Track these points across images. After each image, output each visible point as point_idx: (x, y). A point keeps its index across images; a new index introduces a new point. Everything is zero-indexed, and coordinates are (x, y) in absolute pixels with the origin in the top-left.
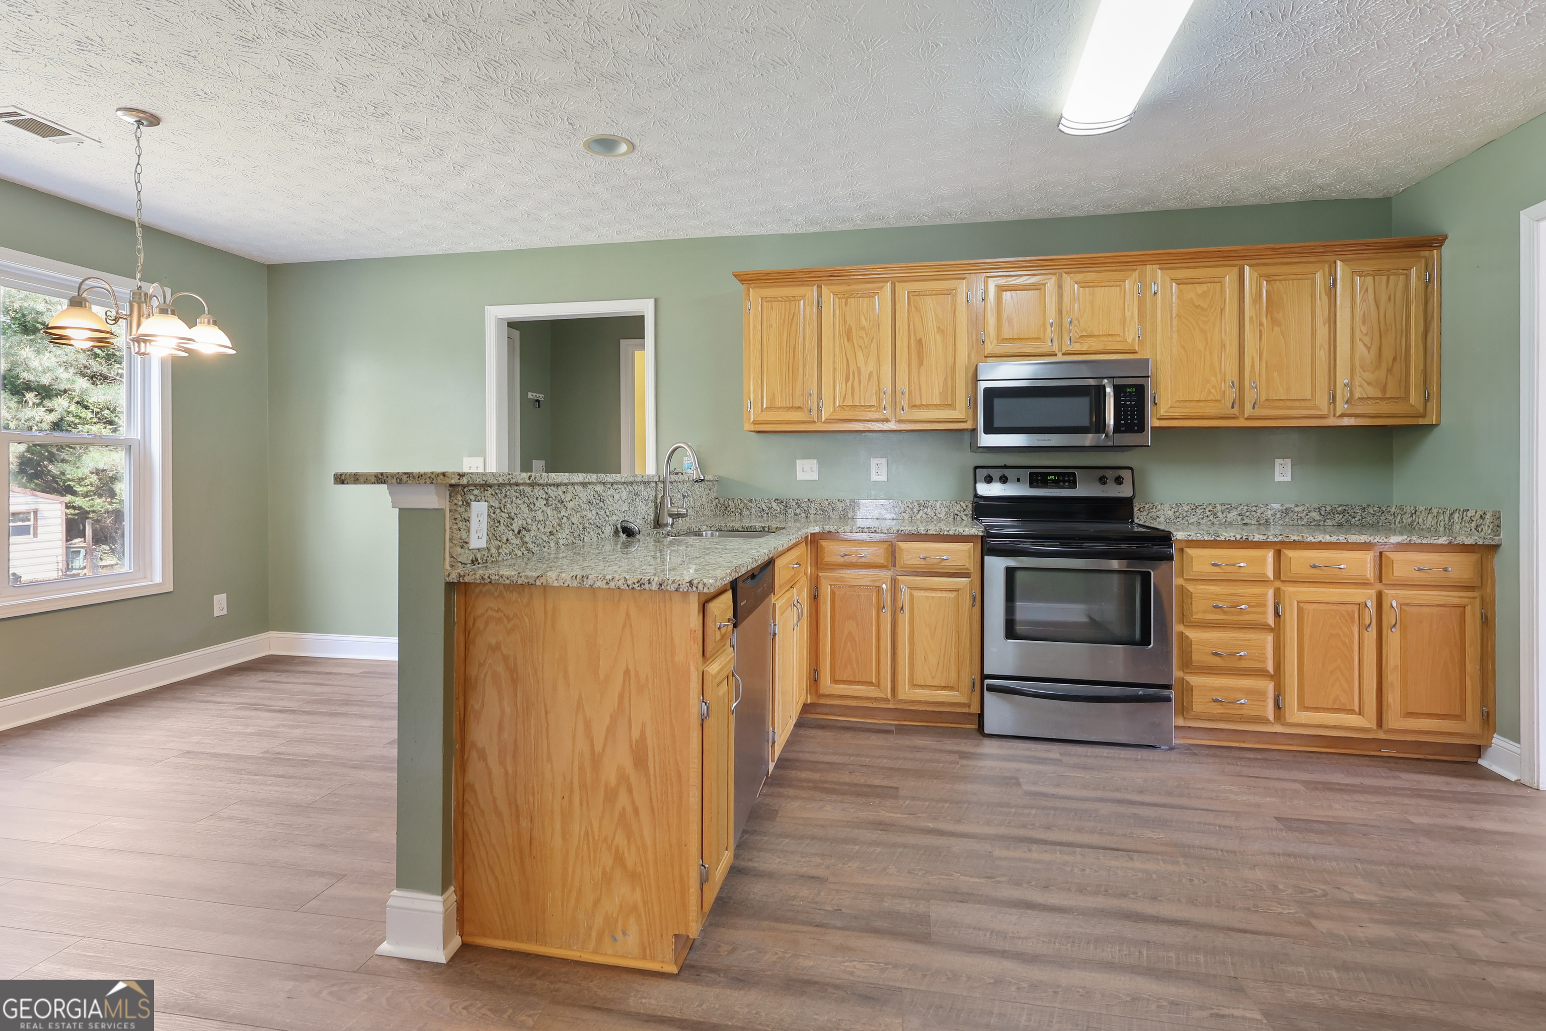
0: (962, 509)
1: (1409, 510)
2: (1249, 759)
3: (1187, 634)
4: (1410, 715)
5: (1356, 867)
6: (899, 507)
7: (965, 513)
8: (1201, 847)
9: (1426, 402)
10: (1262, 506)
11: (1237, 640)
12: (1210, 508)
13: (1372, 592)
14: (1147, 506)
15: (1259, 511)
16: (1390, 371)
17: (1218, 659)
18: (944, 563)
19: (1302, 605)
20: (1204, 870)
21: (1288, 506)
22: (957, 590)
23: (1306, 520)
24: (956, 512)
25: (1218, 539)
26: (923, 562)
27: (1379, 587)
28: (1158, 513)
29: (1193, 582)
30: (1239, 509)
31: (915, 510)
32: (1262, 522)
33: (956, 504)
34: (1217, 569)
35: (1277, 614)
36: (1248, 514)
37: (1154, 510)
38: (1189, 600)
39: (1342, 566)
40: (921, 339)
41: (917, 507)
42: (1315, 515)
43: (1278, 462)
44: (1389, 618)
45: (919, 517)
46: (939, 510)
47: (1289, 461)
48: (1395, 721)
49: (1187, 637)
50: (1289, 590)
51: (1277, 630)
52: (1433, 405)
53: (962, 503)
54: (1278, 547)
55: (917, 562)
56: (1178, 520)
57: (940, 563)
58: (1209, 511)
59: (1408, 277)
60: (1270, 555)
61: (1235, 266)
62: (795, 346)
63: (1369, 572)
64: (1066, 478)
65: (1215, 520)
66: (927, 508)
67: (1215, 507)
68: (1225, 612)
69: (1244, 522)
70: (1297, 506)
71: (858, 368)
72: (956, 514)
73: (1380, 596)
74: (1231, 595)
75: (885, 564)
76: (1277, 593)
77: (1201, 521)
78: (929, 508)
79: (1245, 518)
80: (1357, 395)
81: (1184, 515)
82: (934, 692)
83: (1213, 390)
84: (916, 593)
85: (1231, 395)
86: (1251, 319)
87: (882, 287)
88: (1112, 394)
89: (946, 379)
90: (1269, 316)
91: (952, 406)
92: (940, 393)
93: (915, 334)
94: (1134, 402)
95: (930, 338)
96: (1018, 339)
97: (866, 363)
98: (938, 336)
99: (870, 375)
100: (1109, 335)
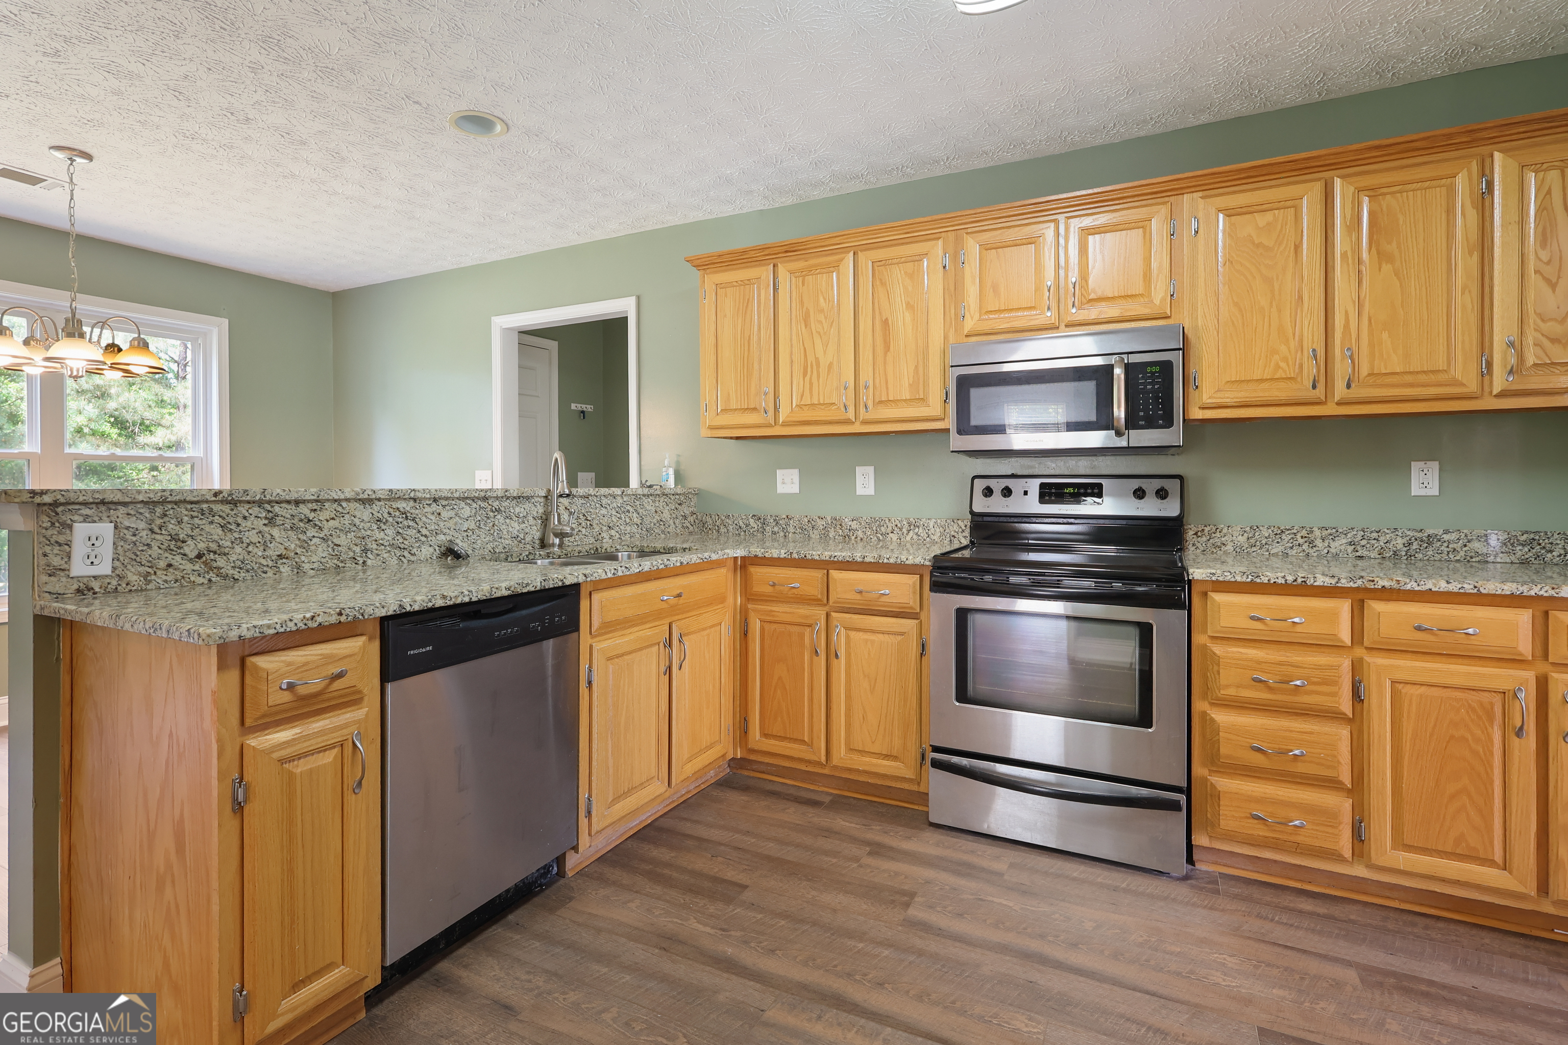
0: (961, 530)
3: (1213, 716)
6: (885, 526)
7: (964, 534)
10: (1387, 531)
11: (1291, 731)
12: (1304, 533)
13: (1529, 675)
14: (1207, 529)
15: (1383, 539)
17: (1259, 756)
18: (883, 599)
19: (1400, 686)
21: (1431, 532)
22: (902, 634)
23: (1462, 553)
24: (953, 533)
25: (1258, 580)
26: (858, 597)
27: (1542, 667)
28: (1223, 539)
29: (1225, 642)
30: (1349, 535)
31: (905, 530)
32: (1388, 555)
33: (952, 523)
34: (1258, 625)
35: (1357, 696)
36: (1364, 542)
37: (1218, 534)
38: (1216, 668)
39: (1470, 631)
40: (887, 319)
41: (906, 525)
42: (1479, 546)
43: (1415, 466)
44: (1560, 719)
45: (908, 538)
46: (932, 531)
47: (1435, 465)
49: (1213, 720)
50: (1376, 662)
51: (1357, 722)
53: (960, 522)
54: (1360, 596)
55: (853, 596)
56: (1254, 549)
57: (878, 598)
58: (1302, 537)
60: (1344, 607)
61: (1319, 180)
62: (749, 337)
63: (1523, 643)
64: (1089, 491)
65: (1311, 551)
66: (918, 527)
67: (1312, 532)
68: (1270, 689)
69: (1358, 554)
70: (1446, 532)
71: (817, 360)
72: (953, 536)
73: (1543, 682)
74: (1280, 664)
75: (819, 596)
76: (1357, 666)
77: (1289, 551)
78: (921, 528)
79: (1359, 548)
80: (1532, 361)
81: (1264, 542)
82: (874, 761)
83: (1283, 365)
84: (853, 634)
85: (1310, 370)
86: (1344, 255)
87: (842, 260)
88: (1123, 377)
89: (916, 367)
90: (1374, 249)
91: (923, 400)
92: (910, 385)
93: (880, 313)
94: (1156, 387)
95: (897, 318)
96: (1005, 310)
97: (825, 352)
98: (907, 314)
99: (830, 366)
100: (1128, 296)
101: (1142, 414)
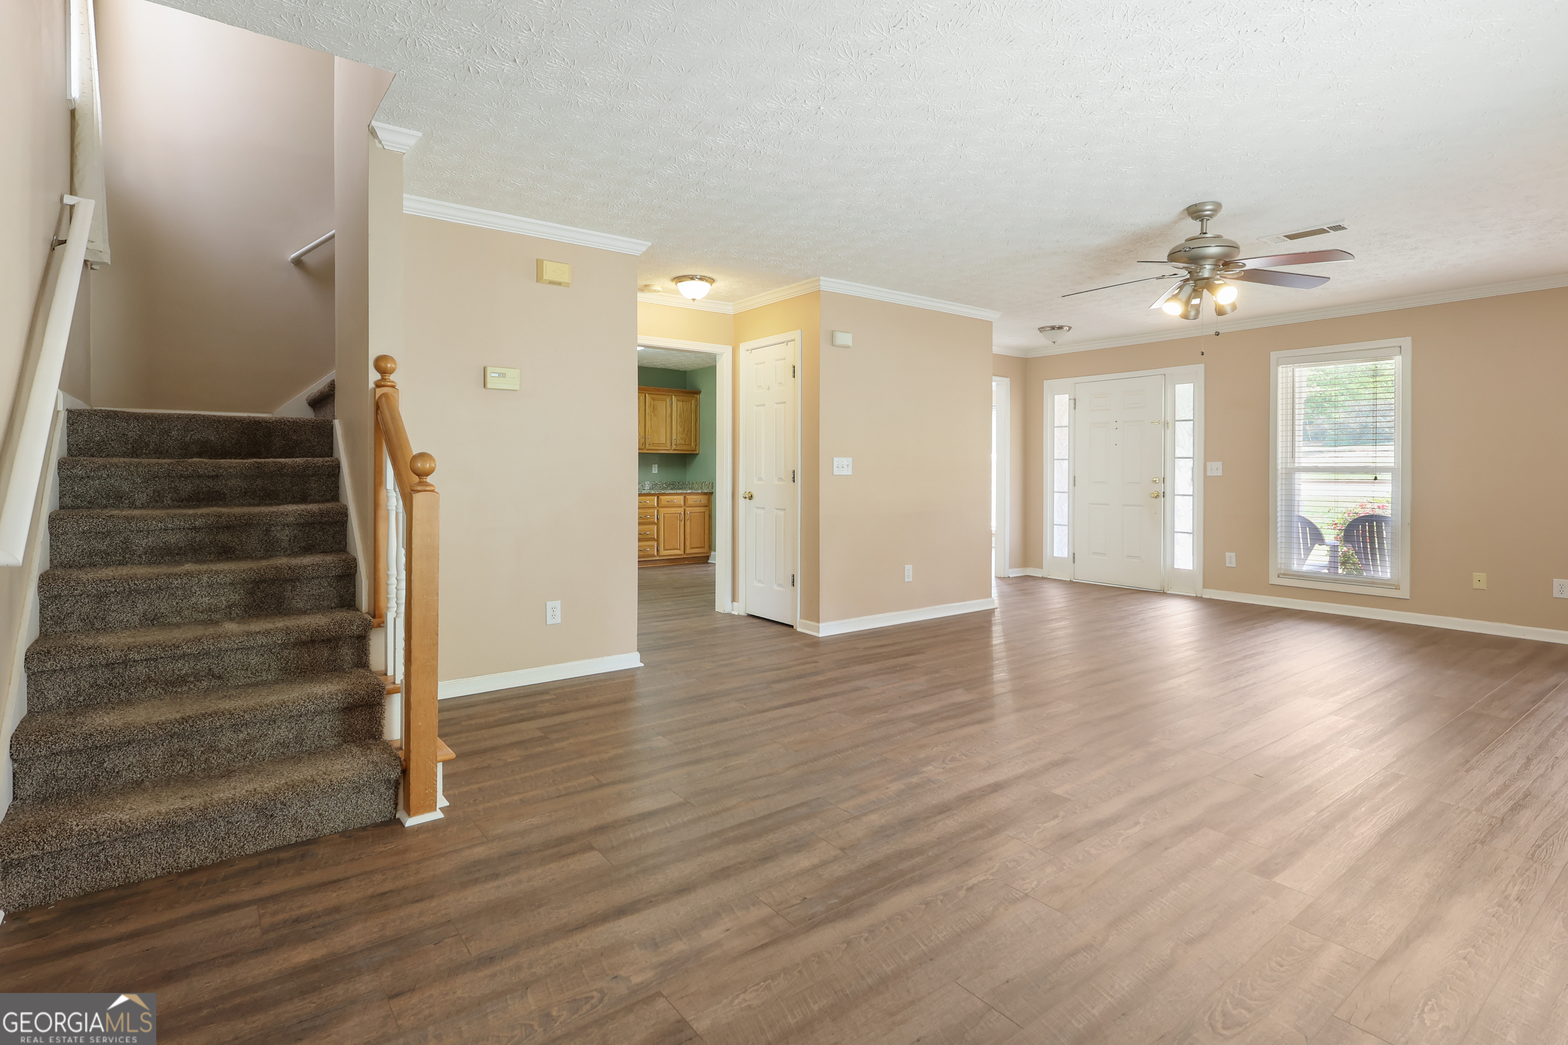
1: (691, 483)
4: (692, 548)
9: (696, 446)
11: (647, 528)
13: (683, 509)
16: (687, 435)
17: (640, 535)
19: (664, 515)
21: (656, 482)
27: (685, 507)
35: (658, 519)
39: (675, 501)
42: (664, 485)
43: (654, 465)
44: (687, 517)
47: (656, 465)
48: (688, 551)
50: (661, 510)
51: (657, 524)
52: (697, 447)
54: (658, 495)
59: (691, 404)
60: (656, 497)
61: (644, 393)
63: (682, 503)
68: (643, 519)
70: (660, 482)
73: (685, 510)
74: (645, 512)
76: (658, 511)
80: (678, 443)
86: (648, 413)
90: (653, 413)
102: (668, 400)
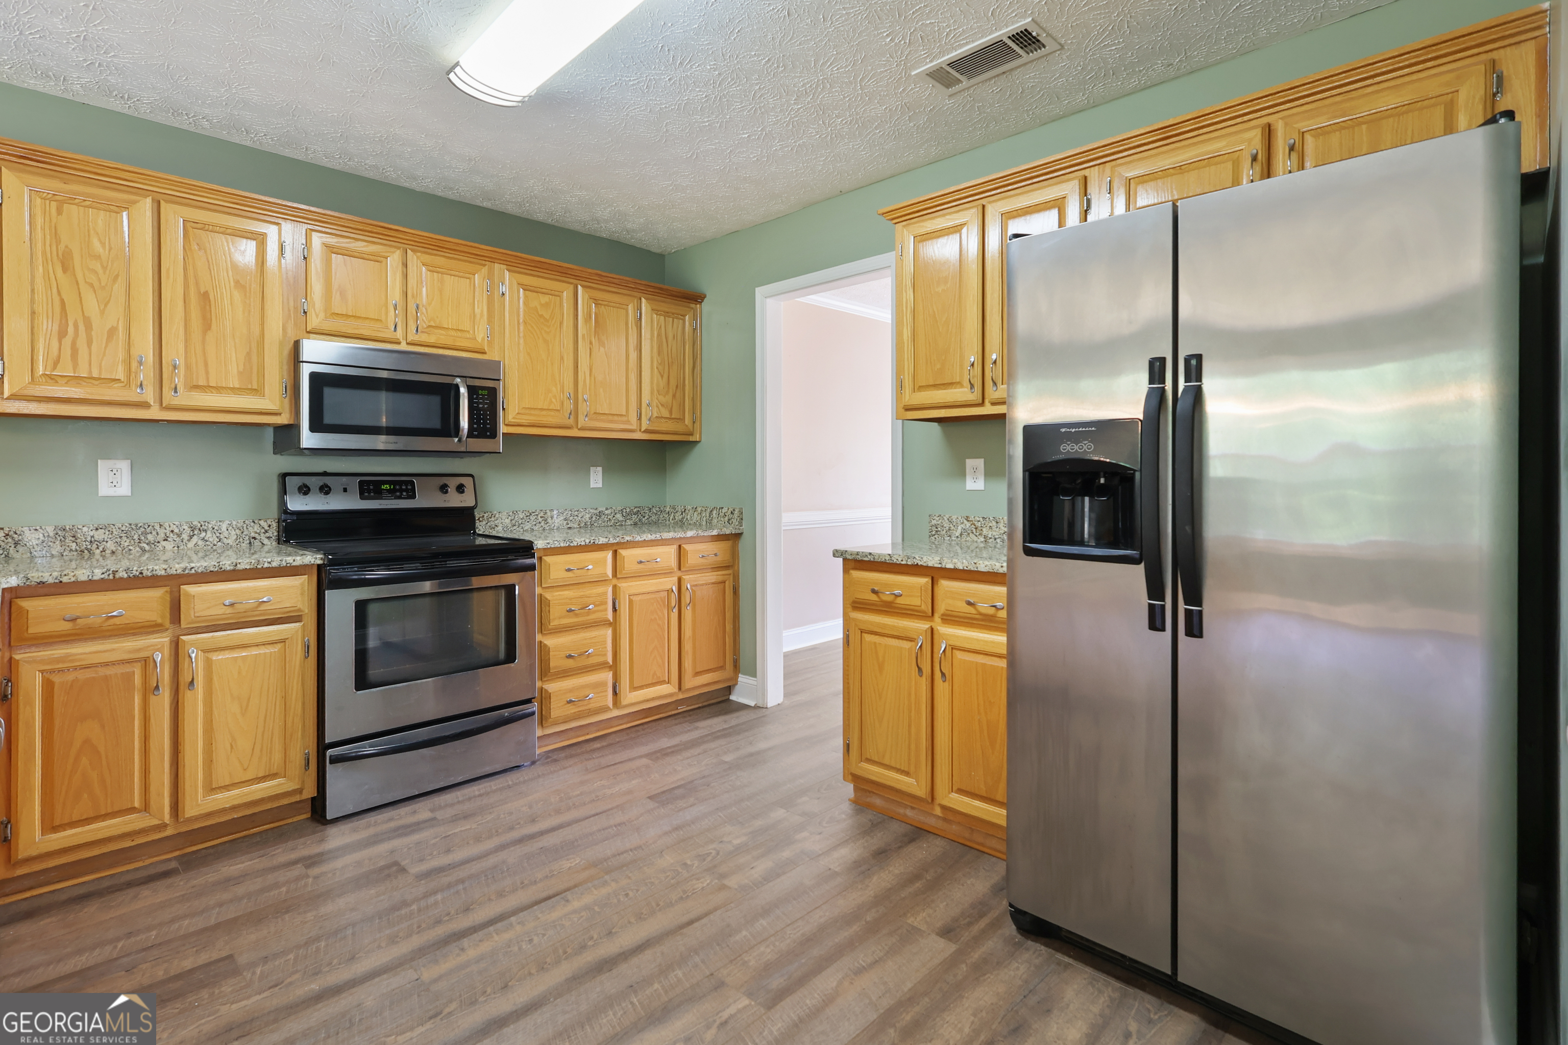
0: (263, 531)
1: (679, 509)
2: (598, 749)
3: (545, 642)
4: (697, 674)
5: (720, 816)
6: (154, 533)
7: (267, 535)
8: (614, 856)
9: (694, 422)
10: (582, 510)
11: (586, 639)
12: (542, 515)
13: (675, 579)
14: (486, 515)
15: (580, 516)
16: (674, 396)
17: (571, 661)
18: (263, 607)
19: (631, 597)
20: (629, 878)
21: (600, 509)
22: (283, 641)
23: (613, 521)
24: (253, 535)
25: (572, 545)
26: (229, 610)
27: (679, 574)
28: (496, 522)
29: (550, 590)
30: (564, 514)
31: (185, 536)
32: (582, 525)
33: (252, 524)
34: (570, 574)
35: (615, 609)
36: (571, 518)
37: (493, 519)
38: (547, 608)
39: (658, 560)
40: (208, 295)
41: (188, 530)
42: (619, 516)
43: (592, 469)
44: (686, 598)
45: (191, 545)
46: (226, 534)
47: (600, 469)
48: (691, 682)
49: (545, 645)
50: (623, 585)
51: (614, 625)
52: (697, 425)
53: (262, 522)
54: (614, 548)
55: (219, 611)
56: (515, 528)
57: (257, 607)
58: (541, 517)
59: (684, 321)
60: (609, 555)
61: (571, 283)
63: (673, 563)
64: (404, 487)
65: (546, 526)
66: (205, 531)
67: (546, 513)
68: (577, 615)
69: (569, 526)
70: (607, 509)
72: (254, 538)
73: (680, 580)
74: (581, 597)
75: (159, 621)
76: (615, 590)
77: (534, 527)
78: (209, 532)
79: (569, 522)
80: (655, 415)
81: (520, 522)
82: (246, 789)
83: (554, 400)
84: (216, 657)
85: (569, 406)
86: (583, 336)
87: (135, 202)
88: (466, 395)
89: (249, 354)
90: (596, 336)
91: (258, 392)
92: (240, 373)
93: (197, 284)
94: (486, 406)
95: (222, 294)
96: (353, 316)
97: (102, 312)
98: (237, 295)
99: (112, 332)
100: (458, 330)
101: (475, 426)
102: (630, 307)
